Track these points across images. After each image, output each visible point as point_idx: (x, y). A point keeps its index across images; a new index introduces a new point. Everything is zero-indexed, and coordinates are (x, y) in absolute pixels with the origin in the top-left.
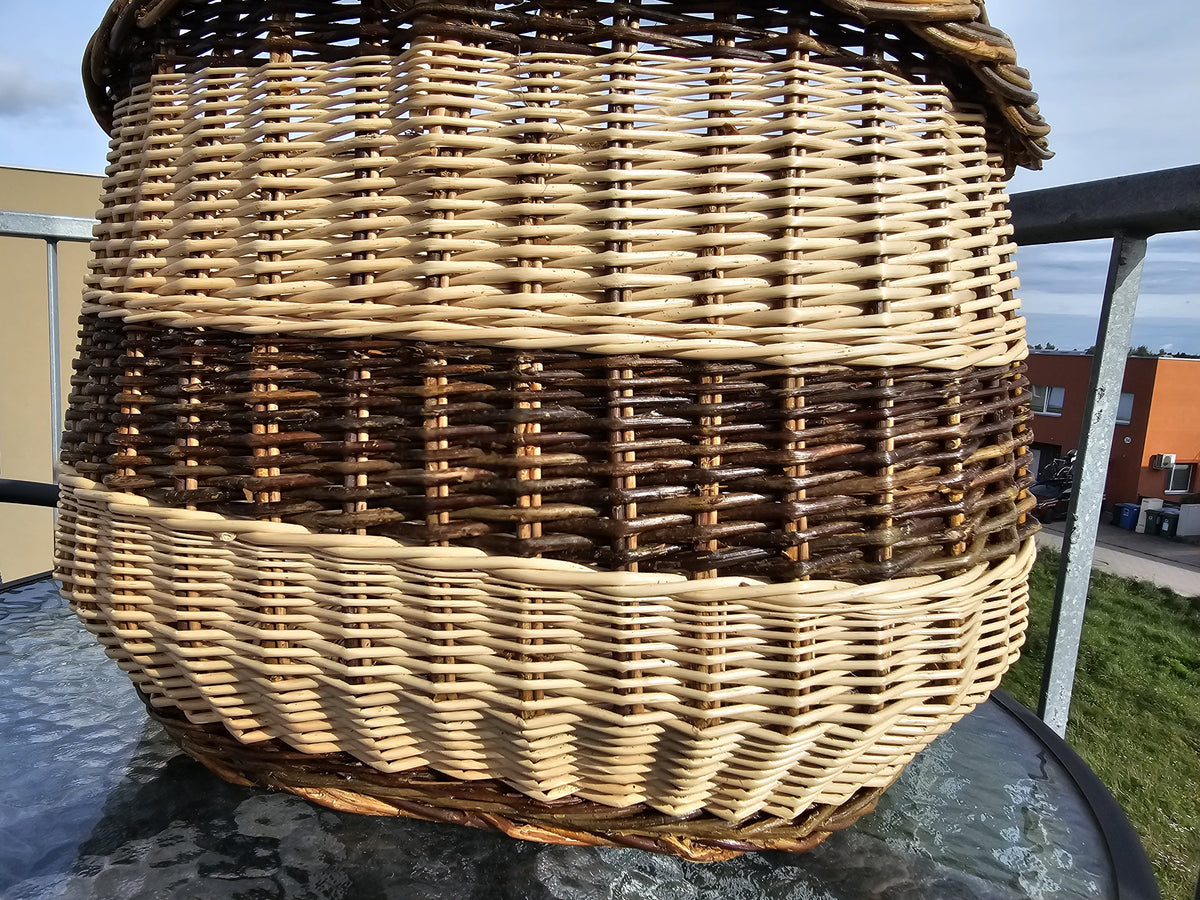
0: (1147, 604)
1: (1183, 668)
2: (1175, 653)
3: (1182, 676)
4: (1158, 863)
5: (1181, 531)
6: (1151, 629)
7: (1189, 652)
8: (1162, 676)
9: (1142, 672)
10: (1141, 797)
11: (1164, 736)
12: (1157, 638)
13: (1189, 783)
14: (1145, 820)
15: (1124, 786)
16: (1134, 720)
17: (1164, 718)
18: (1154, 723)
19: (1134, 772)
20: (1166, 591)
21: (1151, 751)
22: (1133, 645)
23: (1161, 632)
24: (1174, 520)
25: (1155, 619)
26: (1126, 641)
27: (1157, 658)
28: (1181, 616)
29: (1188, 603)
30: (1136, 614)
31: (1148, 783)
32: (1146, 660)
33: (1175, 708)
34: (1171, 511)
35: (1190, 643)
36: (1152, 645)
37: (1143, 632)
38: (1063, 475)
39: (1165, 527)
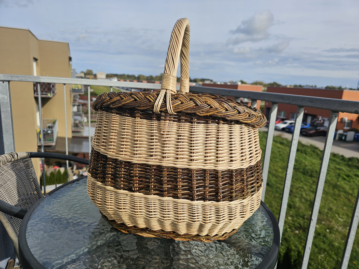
0: (338, 160)
1: (345, 177)
2: (343, 173)
3: (345, 179)
4: (335, 229)
5: (348, 139)
6: (338, 167)
7: (347, 173)
8: (340, 179)
9: (335, 178)
10: (332, 212)
11: (339, 196)
12: (339, 169)
13: (345, 208)
14: (333, 218)
15: (328, 209)
16: (332, 192)
17: (339, 191)
18: (337, 192)
19: (331, 205)
20: (342, 156)
21: (336, 200)
22: (333, 171)
23: (340, 167)
24: (346, 136)
25: (339, 164)
26: (331, 170)
27: (339, 175)
28: (346, 163)
29: (348, 159)
30: (335, 163)
31: (334, 208)
32: (336, 175)
33: (343, 188)
34: (345, 134)
35: (347, 170)
36: (338, 171)
37: (336, 167)
38: (317, 124)
39: (343, 138)
